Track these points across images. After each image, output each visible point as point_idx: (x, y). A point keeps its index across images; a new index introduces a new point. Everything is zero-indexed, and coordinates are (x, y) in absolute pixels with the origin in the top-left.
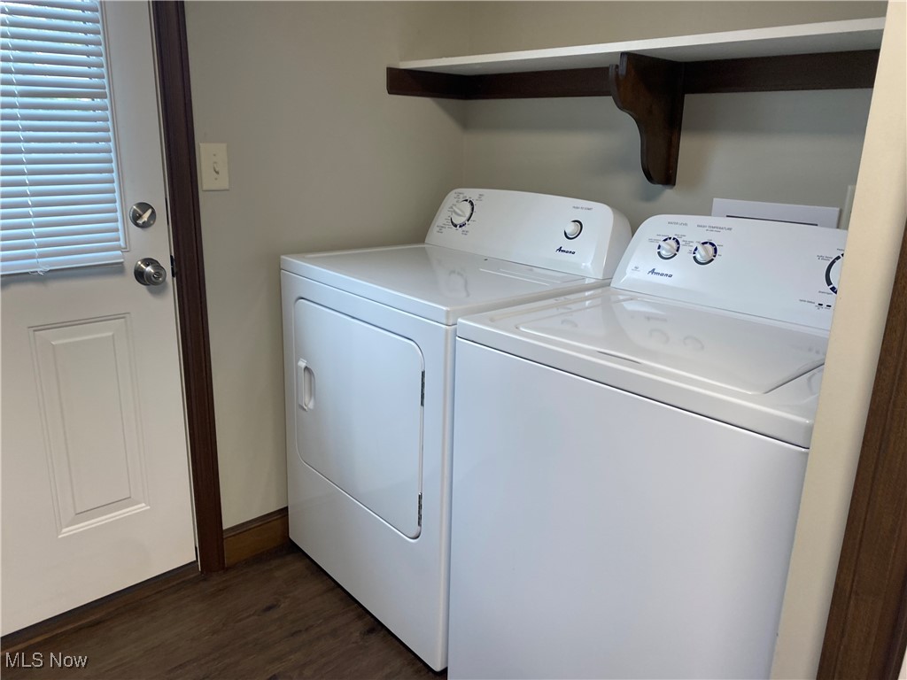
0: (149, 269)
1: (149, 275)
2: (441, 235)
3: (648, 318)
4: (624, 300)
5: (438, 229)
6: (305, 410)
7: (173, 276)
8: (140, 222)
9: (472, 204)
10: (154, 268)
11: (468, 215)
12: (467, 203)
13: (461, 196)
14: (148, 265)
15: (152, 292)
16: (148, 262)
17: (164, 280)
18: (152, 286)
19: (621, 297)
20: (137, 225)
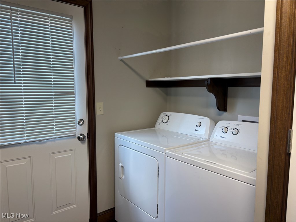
0: (82, 137)
1: (81, 138)
2: (160, 125)
3: (221, 150)
4: (214, 145)
5: (159, 124)
6: (121, 179)
7: (88, 138)
8: (80, 124)
9: (168, 117)
10: (83, 136)
11: (167, 120)
12: (167, 116)
13: (165, 114)
14: (81, 136)
15: (82, 143)
16: (81, 135)
17: (85, 139)
18: (82, 141)
19: (213, 144)
20: (79, 125)
